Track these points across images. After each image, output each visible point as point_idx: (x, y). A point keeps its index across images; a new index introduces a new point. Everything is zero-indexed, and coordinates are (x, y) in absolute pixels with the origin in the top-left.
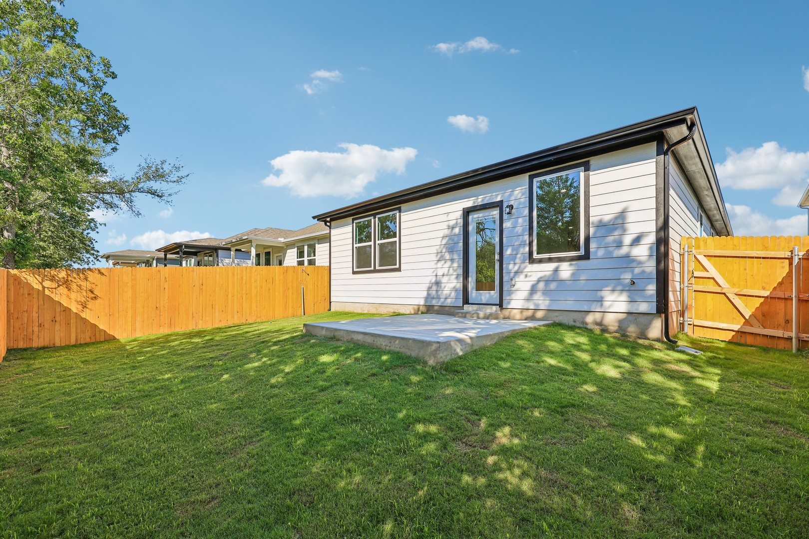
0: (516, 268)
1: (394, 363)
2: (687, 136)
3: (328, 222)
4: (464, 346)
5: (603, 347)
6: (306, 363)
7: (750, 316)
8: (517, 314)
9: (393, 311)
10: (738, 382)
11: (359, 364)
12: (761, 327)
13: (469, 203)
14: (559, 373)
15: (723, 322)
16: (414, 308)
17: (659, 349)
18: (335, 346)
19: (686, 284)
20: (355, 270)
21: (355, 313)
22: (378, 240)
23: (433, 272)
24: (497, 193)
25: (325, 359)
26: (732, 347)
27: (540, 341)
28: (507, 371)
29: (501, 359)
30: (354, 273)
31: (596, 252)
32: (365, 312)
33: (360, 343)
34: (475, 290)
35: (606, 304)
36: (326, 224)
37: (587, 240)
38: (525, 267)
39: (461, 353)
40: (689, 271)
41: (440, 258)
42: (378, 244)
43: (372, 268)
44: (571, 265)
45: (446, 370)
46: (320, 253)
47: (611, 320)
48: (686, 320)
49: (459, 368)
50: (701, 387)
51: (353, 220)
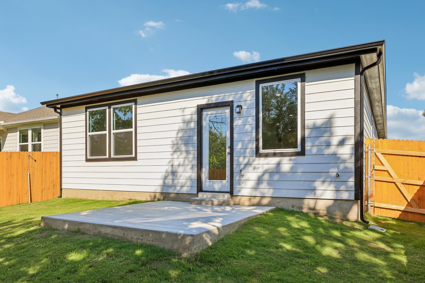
0: (246, 161)
1: (150, 257)
2: (377, 62)
3: (58, 108)
4: (213, 237)
5: (321, 230)
6: (52, 262)
7: (411, 200)
8: (245, 201)
9: (129, 198)
10: (417, 254)
11: (113, 260)
12: (418, 207)
13: (203, 101)
14: (295, 257)
15: (394, 204)
16: (150, 196)
17: (359, 229)
18: (82, 240)
19: (369, 175)
20: (88, 157)
21: (89, 200)
22: (114, 130)
23: (169, 162)
24: (230, 94)
25: (74, 257)
26: (401, 223)
27: (272, 227)
28: (254, 258)
29: (246, 247)
30: (87, 160)
31: (311, 150)
32: (100, 199)
33: (109, 237)
34: (208, 179)
35: (318, 193)
36: (55, 111)
37: (303, 140)
38: (254, 161)
39: (210, 244)
40: (371, 165)
41: (176, 149)
42: (114, 133)
43: (107, 156)
44: (290, 160)
45: (201, 261)
46: (46, 139)
47: (322, 206)
48: (369, 203)
49: (213, 259)
50: (395, 260)
51: (87, 108)
